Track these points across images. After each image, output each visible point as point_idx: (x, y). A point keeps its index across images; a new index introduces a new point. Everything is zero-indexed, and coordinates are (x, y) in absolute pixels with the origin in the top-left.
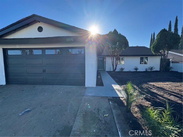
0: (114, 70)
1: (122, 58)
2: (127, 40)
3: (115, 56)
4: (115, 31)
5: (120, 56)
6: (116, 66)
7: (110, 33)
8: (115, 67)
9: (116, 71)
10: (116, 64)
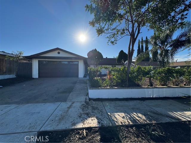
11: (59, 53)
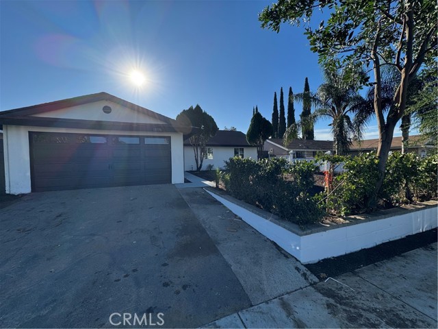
0: (199, 168)
1: (209, 149)
2: (215, 123)
3: (199, 145)
4: (198, 107)
5: (207, 145)
6: (202, 161)
7: (191, 109)
8: (199, 163)
9: (201, 169)
10: (201, 158)
11: (107, 110)
